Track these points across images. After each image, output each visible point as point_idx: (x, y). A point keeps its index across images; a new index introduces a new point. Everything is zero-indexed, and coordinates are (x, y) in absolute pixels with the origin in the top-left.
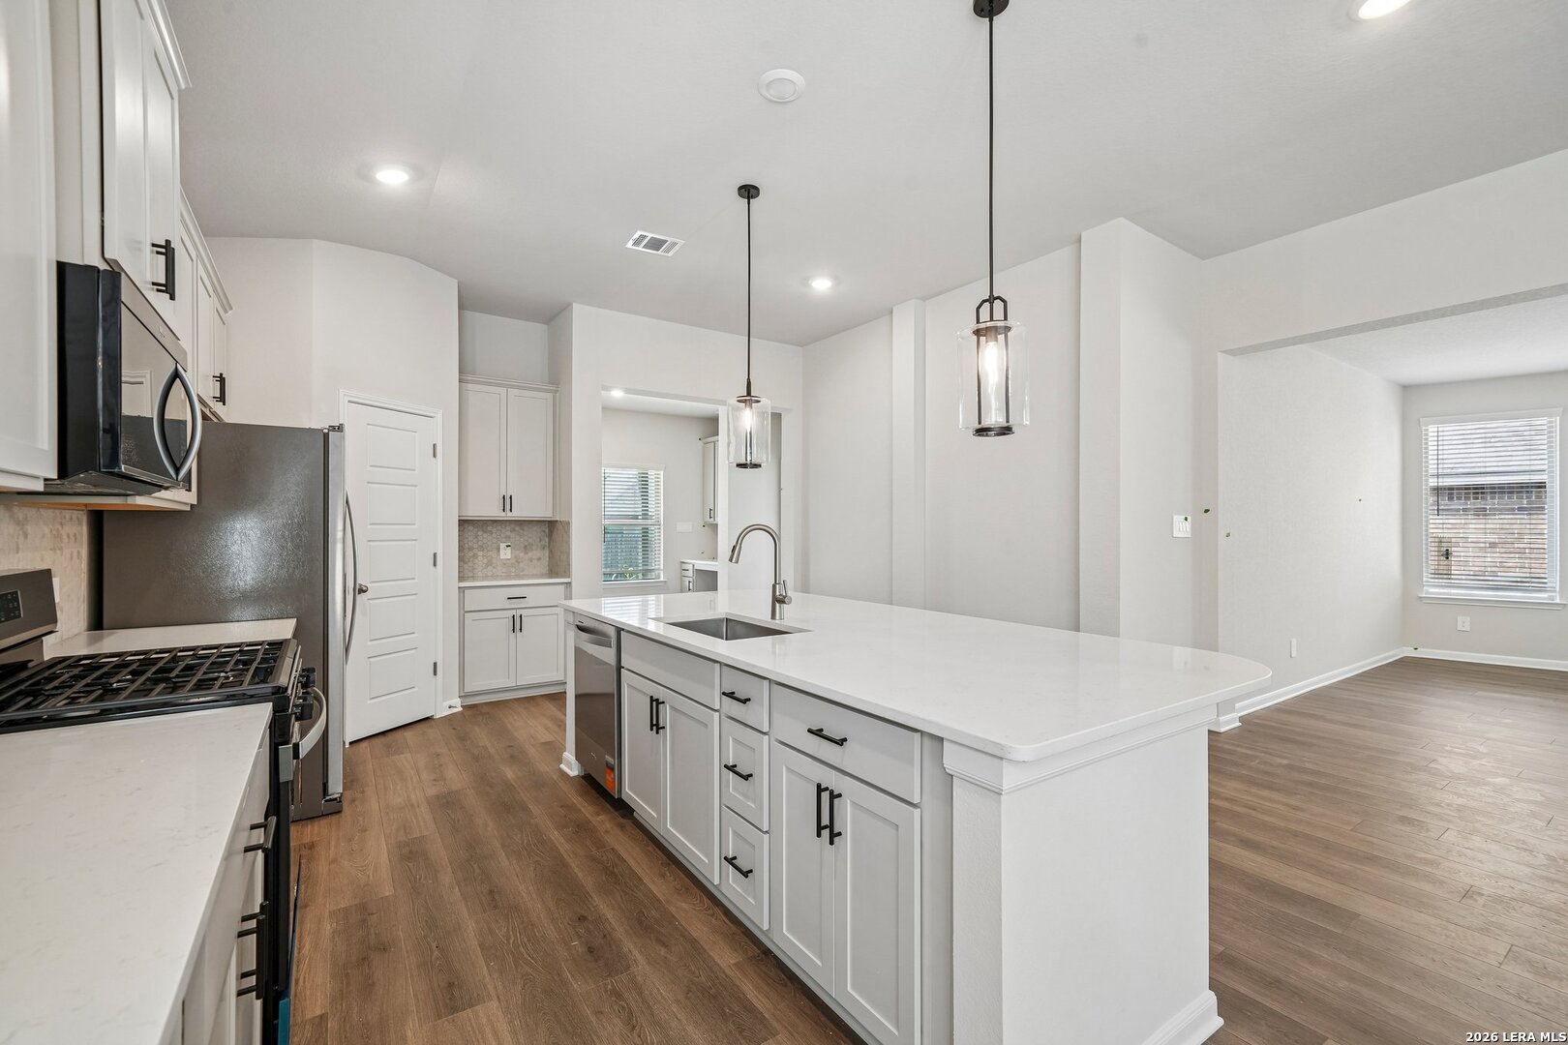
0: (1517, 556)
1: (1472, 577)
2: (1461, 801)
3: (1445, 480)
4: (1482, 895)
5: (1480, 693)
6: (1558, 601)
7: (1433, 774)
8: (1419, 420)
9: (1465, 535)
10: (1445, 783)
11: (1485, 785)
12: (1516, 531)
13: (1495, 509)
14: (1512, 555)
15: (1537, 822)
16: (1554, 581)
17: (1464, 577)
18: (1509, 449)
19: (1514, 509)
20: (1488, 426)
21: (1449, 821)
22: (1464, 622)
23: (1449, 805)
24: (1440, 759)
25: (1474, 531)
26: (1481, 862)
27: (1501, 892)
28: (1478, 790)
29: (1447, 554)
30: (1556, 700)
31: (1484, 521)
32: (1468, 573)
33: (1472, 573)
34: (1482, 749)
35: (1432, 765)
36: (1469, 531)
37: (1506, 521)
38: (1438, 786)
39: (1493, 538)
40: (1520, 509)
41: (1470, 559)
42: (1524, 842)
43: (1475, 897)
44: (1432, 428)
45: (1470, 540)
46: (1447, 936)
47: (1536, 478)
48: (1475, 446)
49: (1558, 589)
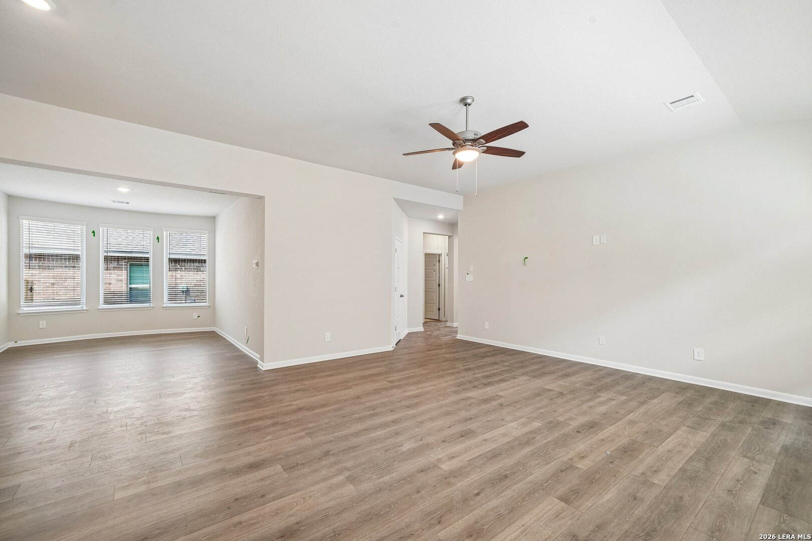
0: (64, 289)
1: (42, 301)
2: (59, 408)
3: (33, 250)
4: (77, 442)
5: (55, 357)
6: (85, 308)
7: (42, 401)
8: (18, 217)
9: (39, 279)
10: (48, 403)
11: (67, 397)
12: (64, 277)
13: (54, 266)
14: (62, 289)
15: (91, 404)
16: (84, 300)
17: (38, 301)
18: (60, 237)
19: (62, 267)
20: (49, 225)
21: (55, 419)
22: (43, 324)
23: (53, 412)
24: (43, 393)
25: (43, 277)
26: (73, 430)
27: (84, 437)
28: (65, 400)
29: (31, 290)
30: (87, 352)
31: (49, 272)
32: (40, 298)
33: (42, 298)
34: (62, 382)
35: (40, 397)
36: (41, 277)
37: (59, 272)
38: (46, 405)
39: (52, 281)
40: (65, 267)
41: (55, 291)
42: (88, 414)
43: (74, 445)
44: (25, 222)
45: (41, 282)
46: (67, 467)
47: (76, 253)
48: (43, 234)
49: (85, 303)
